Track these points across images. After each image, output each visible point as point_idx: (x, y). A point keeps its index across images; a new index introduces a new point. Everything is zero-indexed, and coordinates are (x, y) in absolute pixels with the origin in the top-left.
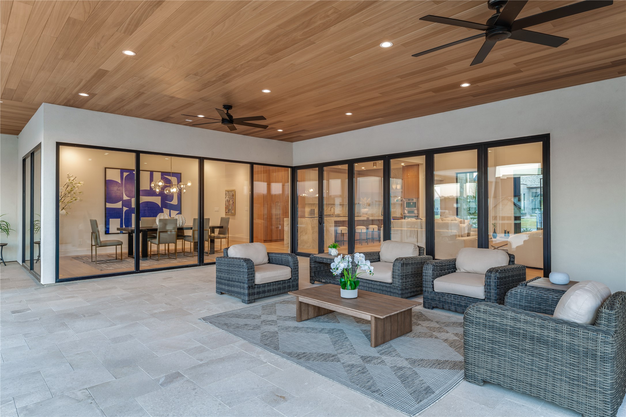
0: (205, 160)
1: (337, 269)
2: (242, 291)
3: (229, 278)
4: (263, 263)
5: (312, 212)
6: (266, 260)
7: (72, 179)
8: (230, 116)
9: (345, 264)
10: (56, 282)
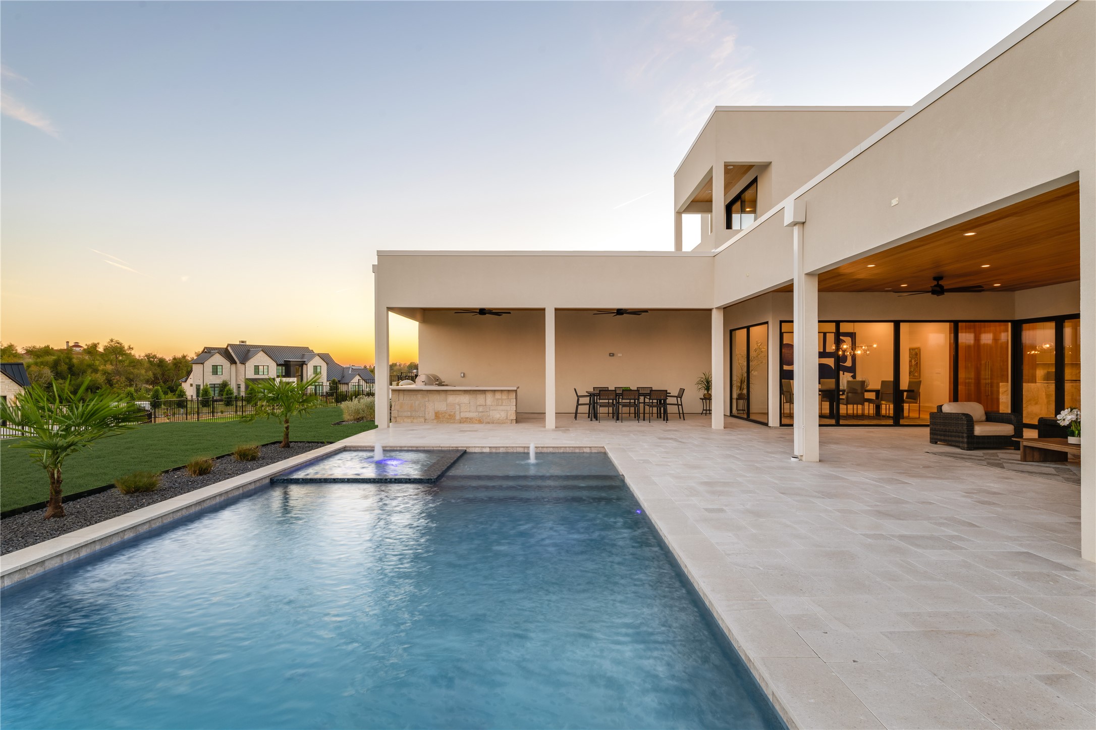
0: (901, 323)
1: (1064, 420)
2: (961, 439)
3: (946, 429)
4: (980, 420)
5: (1047, 378)
6: (984, 418)
7: (759, 345)
8: (941, 287)
9: (1073, 416)
10: (780, 426)
